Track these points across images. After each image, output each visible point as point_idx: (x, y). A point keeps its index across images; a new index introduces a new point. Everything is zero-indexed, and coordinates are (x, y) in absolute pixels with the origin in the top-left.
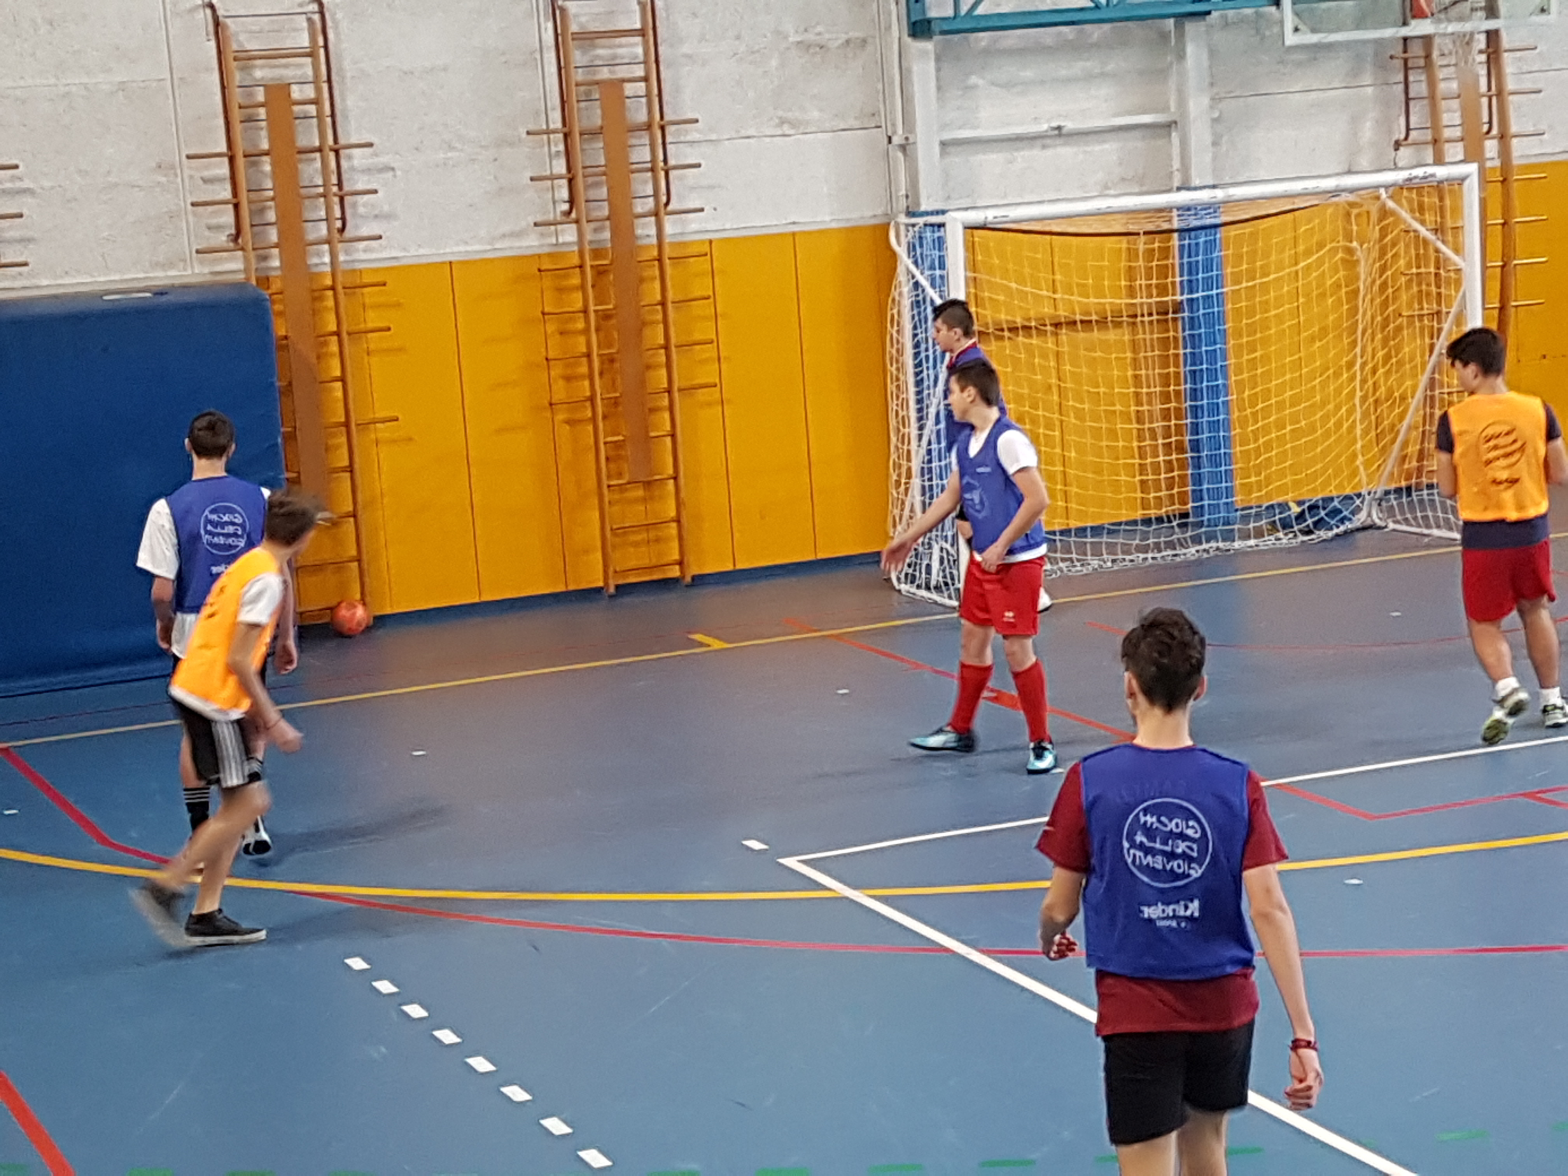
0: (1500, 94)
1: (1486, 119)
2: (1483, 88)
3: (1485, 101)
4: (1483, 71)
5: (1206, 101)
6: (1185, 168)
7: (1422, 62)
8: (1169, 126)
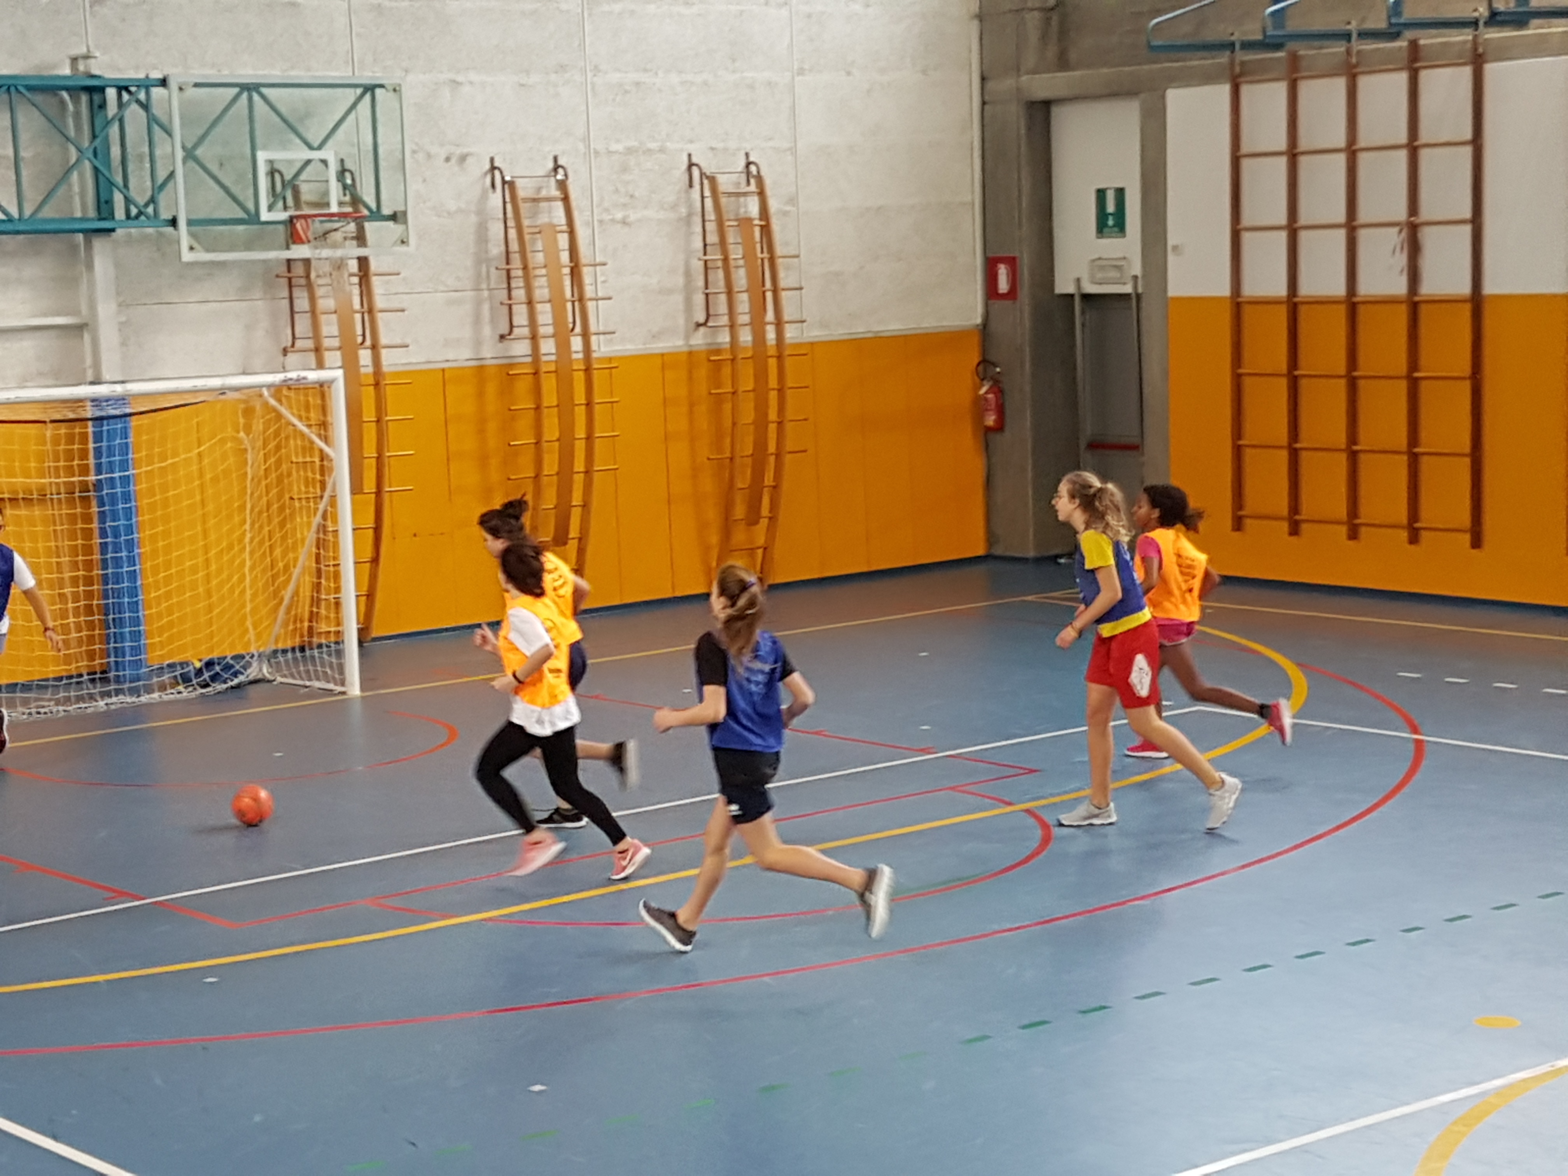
0: (371, 311)
1: (359, 331)
2: (357, 306)
3: (358, 317)
4: (356, 291)
5: (113, 306)
6: (97, 365)
7: (303, 281)
8: (80, 328)
